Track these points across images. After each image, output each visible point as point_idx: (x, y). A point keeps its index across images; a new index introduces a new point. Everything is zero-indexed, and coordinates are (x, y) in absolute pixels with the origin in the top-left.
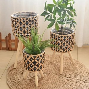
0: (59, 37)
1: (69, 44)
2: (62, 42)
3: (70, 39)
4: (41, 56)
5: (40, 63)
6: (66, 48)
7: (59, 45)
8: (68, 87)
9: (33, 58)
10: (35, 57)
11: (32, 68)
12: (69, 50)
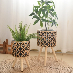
0: (43, 33)
1: (52, 40)
2: (45, 38)
3: (52, 35)
4: (26, 43)
5: (25, 50)
6: (49, 43)
7: (43, 40)
9: (19, 45)
10: (20, 44)
11: (18, 54)
12: (51, 45)
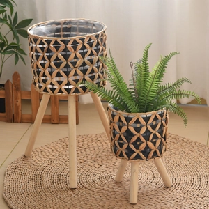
8: (169, 204)
10: (128, 119)
11: (121, 149)
